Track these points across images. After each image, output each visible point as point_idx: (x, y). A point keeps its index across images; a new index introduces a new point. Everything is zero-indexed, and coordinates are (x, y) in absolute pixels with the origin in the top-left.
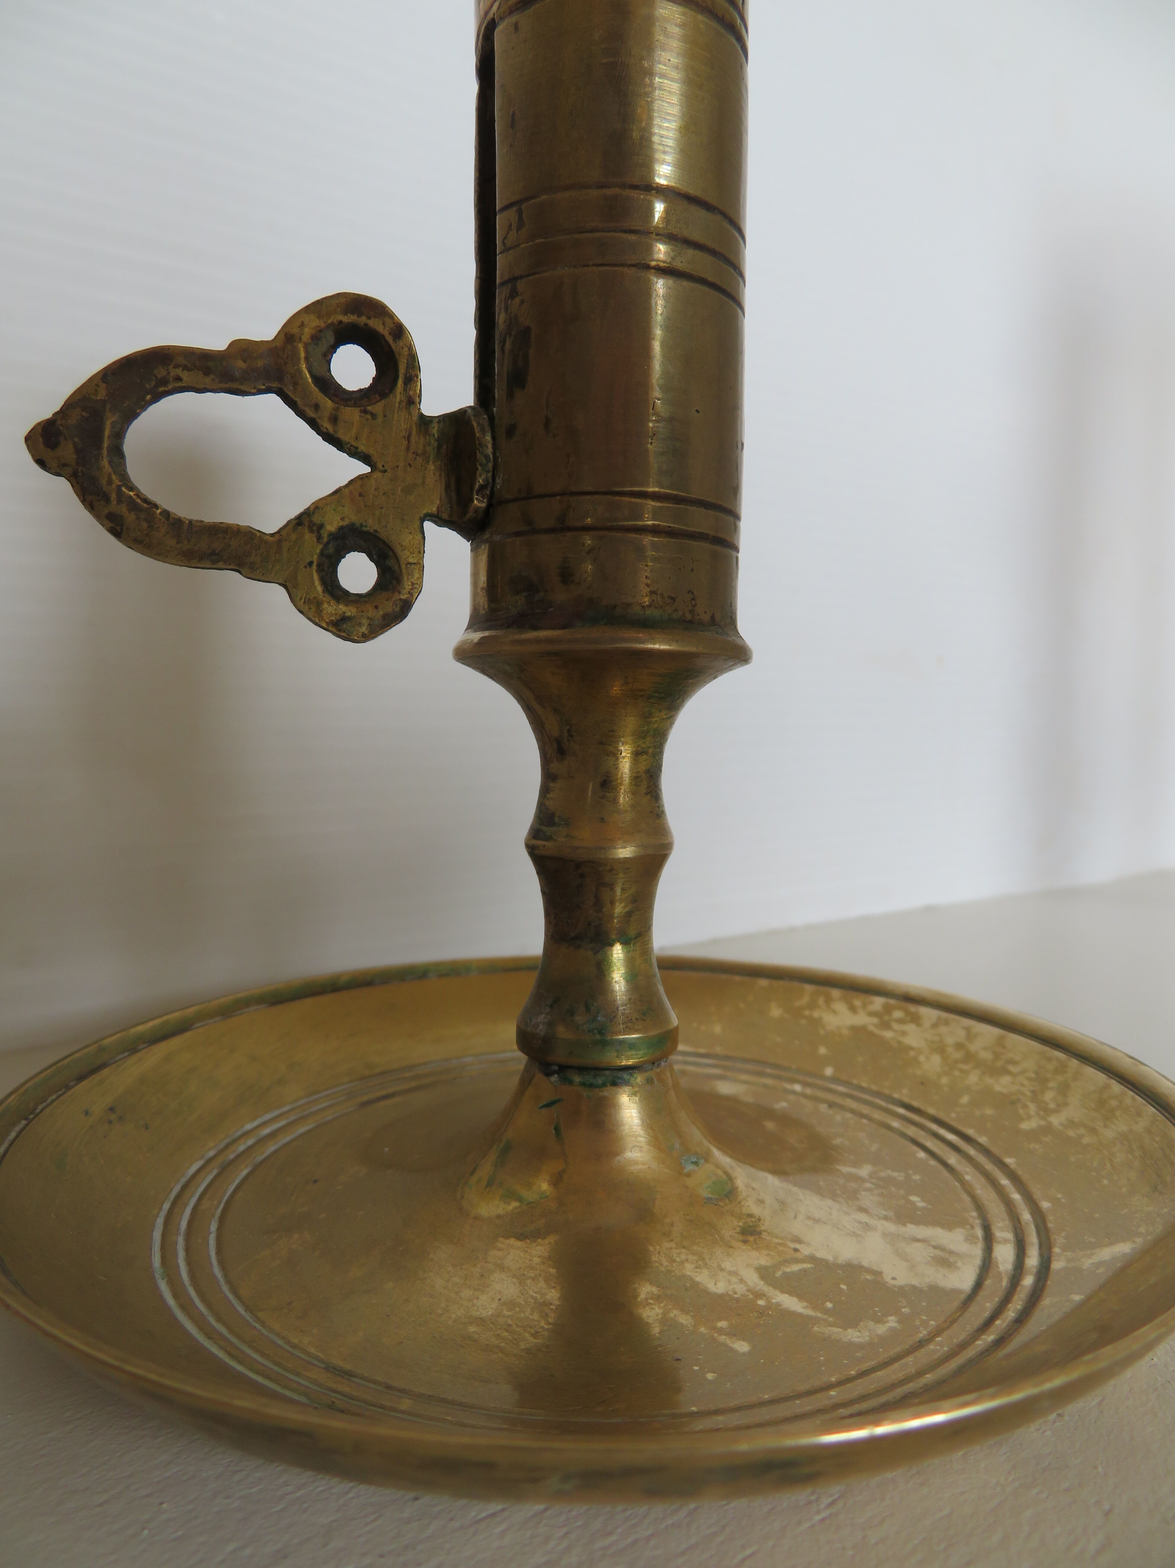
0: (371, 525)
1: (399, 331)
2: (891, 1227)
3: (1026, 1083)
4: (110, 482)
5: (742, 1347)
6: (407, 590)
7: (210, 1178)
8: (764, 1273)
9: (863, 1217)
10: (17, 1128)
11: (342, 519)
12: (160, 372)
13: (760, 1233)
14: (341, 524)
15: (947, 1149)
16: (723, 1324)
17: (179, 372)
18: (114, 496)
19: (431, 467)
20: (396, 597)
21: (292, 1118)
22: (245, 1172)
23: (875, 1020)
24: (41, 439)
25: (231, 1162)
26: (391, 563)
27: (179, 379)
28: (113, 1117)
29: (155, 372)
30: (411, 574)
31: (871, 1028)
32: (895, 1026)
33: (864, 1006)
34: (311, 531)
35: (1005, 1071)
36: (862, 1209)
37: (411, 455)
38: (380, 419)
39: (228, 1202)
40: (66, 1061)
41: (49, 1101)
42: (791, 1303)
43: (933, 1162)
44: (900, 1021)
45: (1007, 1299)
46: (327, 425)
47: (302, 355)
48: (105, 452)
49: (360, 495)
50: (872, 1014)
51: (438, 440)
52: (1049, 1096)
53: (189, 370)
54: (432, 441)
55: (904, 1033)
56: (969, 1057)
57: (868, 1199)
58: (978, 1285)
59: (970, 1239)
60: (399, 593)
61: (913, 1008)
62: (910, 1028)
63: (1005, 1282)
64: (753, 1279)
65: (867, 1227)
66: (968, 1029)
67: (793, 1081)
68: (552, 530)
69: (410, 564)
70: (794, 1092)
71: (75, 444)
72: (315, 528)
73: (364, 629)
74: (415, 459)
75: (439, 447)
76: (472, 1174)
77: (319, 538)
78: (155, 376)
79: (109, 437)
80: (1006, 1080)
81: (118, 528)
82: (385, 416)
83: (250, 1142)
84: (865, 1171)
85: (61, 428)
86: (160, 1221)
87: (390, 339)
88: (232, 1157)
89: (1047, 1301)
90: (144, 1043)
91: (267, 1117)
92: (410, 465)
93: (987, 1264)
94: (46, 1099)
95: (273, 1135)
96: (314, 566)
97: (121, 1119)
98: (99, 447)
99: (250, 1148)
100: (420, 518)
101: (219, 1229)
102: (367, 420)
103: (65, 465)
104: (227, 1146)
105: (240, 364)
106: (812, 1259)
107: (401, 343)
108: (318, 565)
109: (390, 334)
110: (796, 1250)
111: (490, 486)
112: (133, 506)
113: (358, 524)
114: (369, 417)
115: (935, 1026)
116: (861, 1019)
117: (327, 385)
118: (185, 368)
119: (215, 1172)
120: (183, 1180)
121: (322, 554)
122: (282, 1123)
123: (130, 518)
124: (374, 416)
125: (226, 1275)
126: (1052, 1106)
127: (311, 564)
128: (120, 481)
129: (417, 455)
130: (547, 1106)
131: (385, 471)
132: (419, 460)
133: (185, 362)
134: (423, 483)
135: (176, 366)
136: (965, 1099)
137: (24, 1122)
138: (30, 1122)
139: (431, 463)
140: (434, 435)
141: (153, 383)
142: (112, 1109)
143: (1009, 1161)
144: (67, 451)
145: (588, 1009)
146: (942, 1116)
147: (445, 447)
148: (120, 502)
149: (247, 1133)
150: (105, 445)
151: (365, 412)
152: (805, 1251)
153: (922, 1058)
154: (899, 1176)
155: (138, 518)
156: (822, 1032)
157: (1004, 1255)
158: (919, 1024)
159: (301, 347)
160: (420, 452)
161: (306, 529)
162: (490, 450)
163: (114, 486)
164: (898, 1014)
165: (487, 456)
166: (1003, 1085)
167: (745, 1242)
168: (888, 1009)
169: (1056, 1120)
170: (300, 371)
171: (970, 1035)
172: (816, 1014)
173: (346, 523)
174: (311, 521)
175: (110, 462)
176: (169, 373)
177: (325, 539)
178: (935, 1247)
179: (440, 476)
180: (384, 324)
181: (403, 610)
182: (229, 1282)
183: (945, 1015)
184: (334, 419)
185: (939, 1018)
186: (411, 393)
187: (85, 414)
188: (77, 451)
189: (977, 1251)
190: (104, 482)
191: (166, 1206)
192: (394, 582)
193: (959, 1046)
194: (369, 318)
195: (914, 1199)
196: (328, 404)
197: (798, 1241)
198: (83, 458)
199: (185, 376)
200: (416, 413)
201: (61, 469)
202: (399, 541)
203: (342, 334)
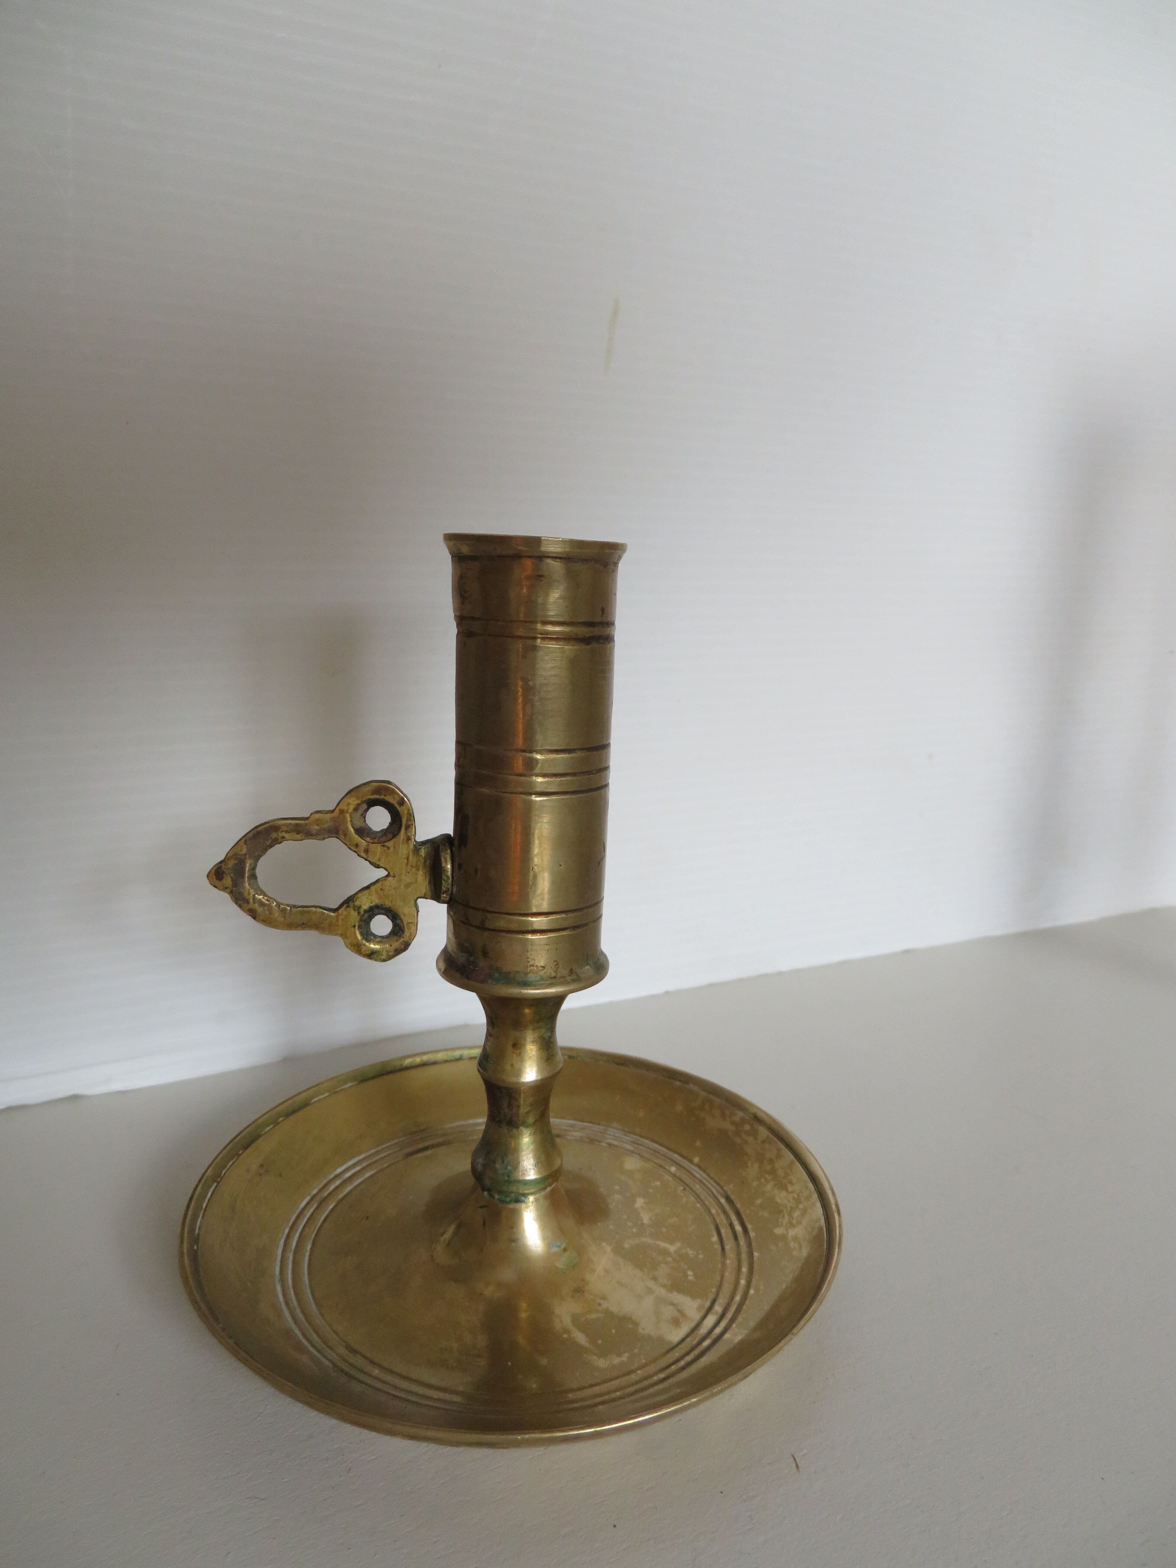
0: (388, 904)
1: (403, 801)
2: (662, 1293)
3: (791, 1200)
4: (249, 894)
6: (408, 936)
7: (312, 1210)
8: (575, 1319)
9: (651, 1284)
10: (212, 1190)
11: (371, 902)
12: (274, 835)
13: (583, 1292)
14: (371, 905)
15: (730, 1235)
17: (284, 834)
18: (251, 900)
19: (421, 873)
20: (401, 940)
21: (364, 1164)
22: (331, 1207)
23: (733, 1128)
24: (214, 876)
25: (325, 1198)
26: (398, 922)
27: (283, 837)
28: (262, 1171)
29: (271, 836)
30: (409, 929)
31: (729, 1134)
32: (743, 1136)
33: (731, 1115)
34: (354, 910)
35: (785, 1188)
36: (655, 1279)
37: (409, 867)
38: (392, 849)
39: (319, 1229)
40: (239, 1137)
41: (228, 1167)
42: (580, 1338)
43: (717, 1247)
44: (747, 1133)
45: (689, 1352)
46: (363, 854)
47: (349, 819)
48: (246, 879)
49: (381, 890)
50: (733, 1122)
51: (425, 858)
52: (796, 1214)
53: (289, 832)
54: (421, 859)
55: (746, 1142)
57: (662, 1271)
58: (682, 1341)
59: (699, 1309)
60: (403, 938)
61: (756, 1125)
62: (751, 1139)
63: (696, 1341)
64: (568, 1321)
65: (650, 1291)
66: (779, 1150)
68: (478, 927)
69: (410, 923)
71: (231, 877)
72: (356, 908)
73: (384, 957)
74: (411, 869)
75: (425, 862)
76: (442, 1235)
77: (359, 913)
78: (271, 838)
79: (248, 871)
80: (783, 1194)
81: (254, 915)
82: (394, 847)
83: (338, 1183)
84: (672, 1248)
85: (224, 870)
86: (282, 1241)
87: (397, 806)
88: (326, 1194)
90: (282, 1116)
91: (350, 1163)
92: (408, 872)
93: (696, 1328)
94: (226, 1166)
95: (351, 1178)
96: (357, 927)
97: (267, 1171)
98: (243, 877)
99: (337, 1188)
100: (414, 900)
101: (311, 1249)
102: (384, 850)
103: (226, 888)
104: (324, 1187)
105: (316, 827)
106: (607, 1312)
107: (403, 808)
108: (359, 927)
109: (397, 803)
110: (600, 1304)
111: (450, 891)
112: (261, 904)
113: (379, 904)
114: (386, 848)
115: (764, 1142)
116: (726, 1124)
117: (363, 831)
118: (287, 832)
119: (315, 1205)
120: (298, 1211)
121: (361, 920)
122: (358, 1168)
123: (260, 910)
124: (388, 848)
125: (310, 1281)
126: (794, 1222)
127: (354, 926)
128: (254, 892)
129: (413, 867)
130: (482, 1207)
131: (394, 876)
132: (414, 869)
133: (286, 829)
134: (416, 882)
135: (282, 832)
136: (758, 1202)
137: (215, 1184)
138: (218, 1183)
139: (420, 871)
140: (422, 856)
141: (270, 842)
142: (262, 1166)
143: (756, 1254)
144: (227, 881)
145: (503, 1162)
146: (742, 1211)
147: (428, 861)
148: (254, 903)
149: (336, 1177)
150: (247, 876)
151: (384, 846)
152: (605, 1305)
153: (749, 1164)
154: (691, 1253)
155: (264, 909)
156: (702, 1129)
157: (710, 1320)
158: (756, 1139)
159: (348, 815)
160: (414, 865)
161: (352, 910)
162: (449, 873)
163: (251, 895)
165: (448, 877)
166: (780, 1197)
167: (573, 1297)
168: (742, 1122)
169: (792, 1233)
170: (347, 828)
172: (702, 1114)
173: (374, 904)
174: (354, 905)
175: (249, 884)
176: (278, 835)
177: (362, 913)
178: (678, 1311)
179: (426, 877)
180: (394, 798)
181: (406, 946)
182: (311, 1286)
183: (771, 1136)
184: (366, 851)
186: (409, 834)
187: (236, 862)
188: (232, 880)
189: (698, 1317)
190: (246, 894)
191: (287, 1231)
192: (401, 932)
194: (385, 796)
195: (690, 1273)
196: (363, 843)
197: (604, 1298)
198: (235, 883)
199: (287, 836)
200: (412, 844)
201: (225, 889)
202: (405, 911)
203: (372, 803)
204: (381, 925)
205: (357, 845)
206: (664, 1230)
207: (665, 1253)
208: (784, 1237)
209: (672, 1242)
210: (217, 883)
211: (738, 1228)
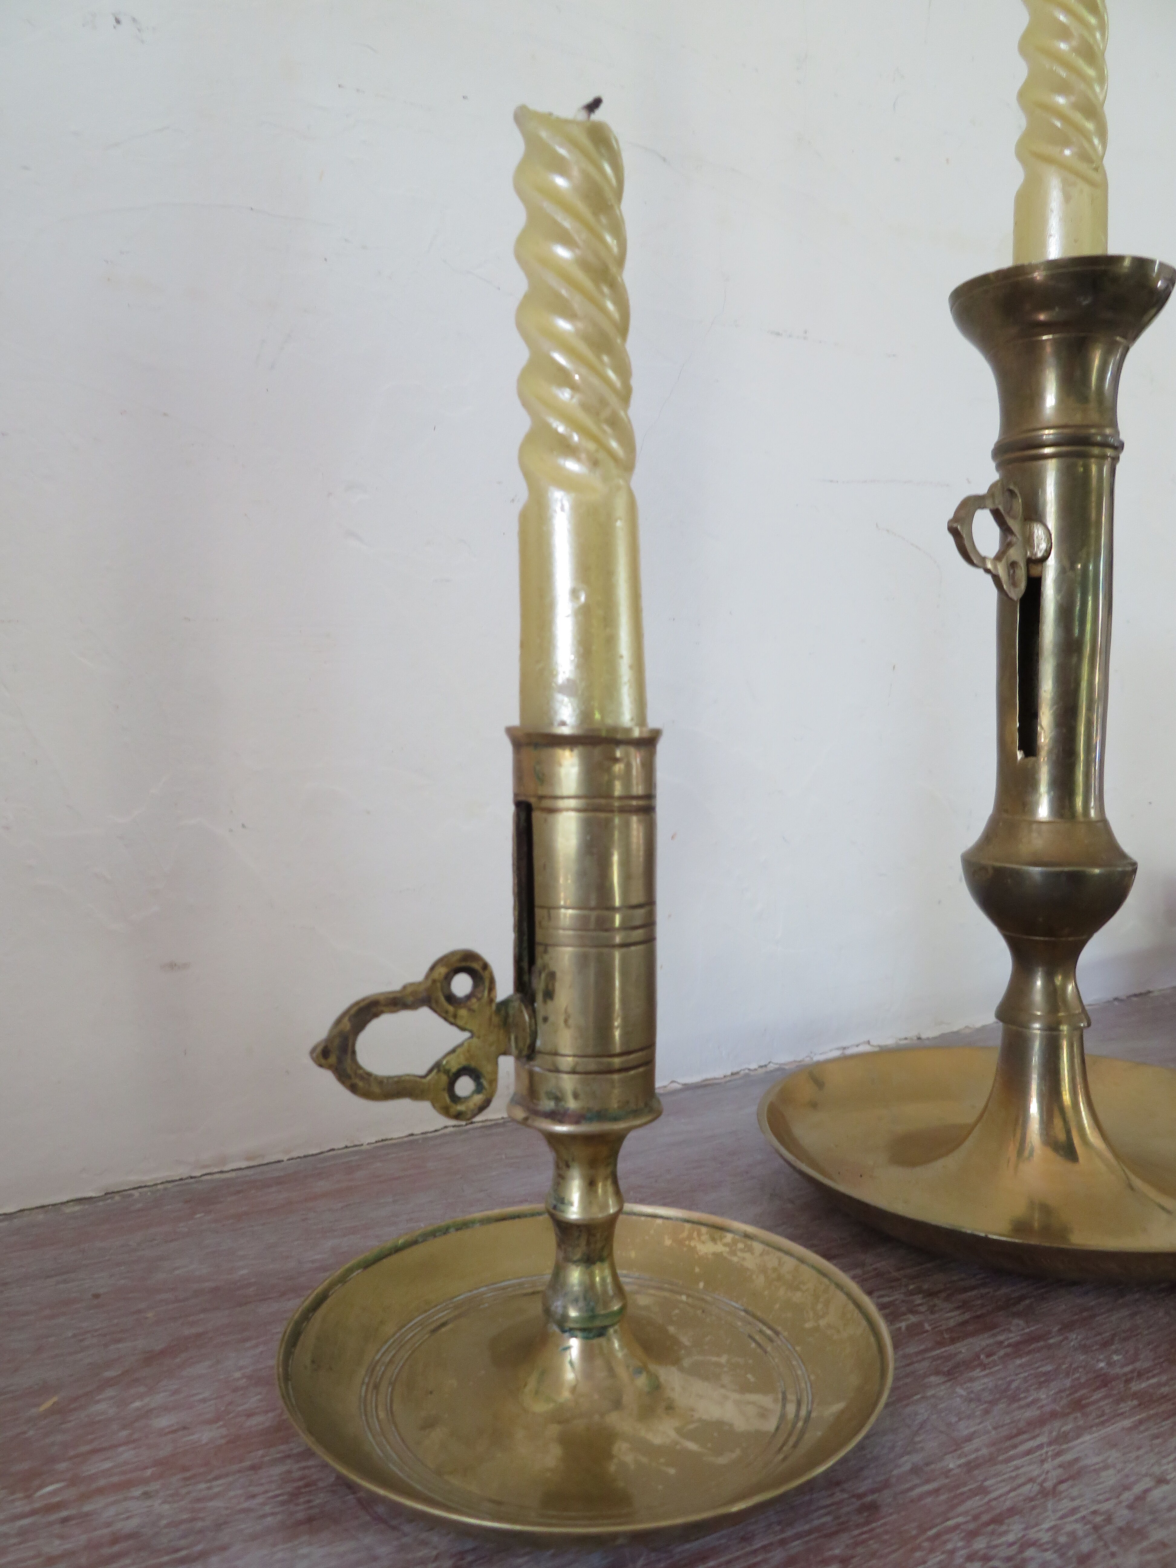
0: (471, 1064)
1: (486, 966)
2: (737, 1396)
4: (350, 1067)
5: (672, 1471)
6: (489, 1093)
8: (678, 1431)
9: (723, 1391)
13: (674, 1408)
14: (457, 1067)
15: (765, 1339)
16: (662, 1460)
18: (352, 1074)
19: (502, 1031)
20: (484, 1098)
23: (727, 1249)
24: (319, 1053)
26: (482, 1079)
27: (381, 1011)
29: (370, 1010)
30: (490, 1085)
31: (725, 1254)
32: (739, 1254)
33: (721, 1239)
34: (443, 1073)
35: (797, 1289)
36: (723, 1386)
37: (492, 1027)
38: (477, 1011)
42: (692, 1446)
43: (759, 1350)
44: (742, 1250)
45: (790, 1435)
46: (452, 1020)
48: (348, 1053)
49: (466, 1051)
50: (725, 1245)
51: (505, 1017)
52: (820, 1306)
53: (387, 1005)
54: (502, 1018)
55: (744, 1259)
56: (780, 1278)
57: (726, 1379)
58: (777, 1428)
59: (775, 1401)
60: (486, 1094)
61: (749, 1242)
62: (747, 1255)
63: (790, 1426)
64: (673, 1434)
65: (725, 1397)
67: (681, 1294)
68: (569, 1073)
69: (491, 1077)
70: (682, 1302)
71: (336, 1055)
72: (444, 1071)
74: (494, 1029)
75: (505, 1020)
78: (372, 1012)
79: (349, 1046)
80: (799, 1294)
81: (355, 1090)
84: (723, 1359)
85: (328, 1048)
87: (481, 969)
89: (807, 1436)
92: (491, 1032)
93: (783, 1417)
96: (444, 1091)
98: (345, 1052)
100: (496, 1056)
102: (469, 1014)
105: (410, 999)
106: (700, 1420)
107: (485, 972)
108: (447, 1090)
109: (481, 966)
110: (692, 1416)
112: (362, 1078)
113: (466, 1065)
114: (471, 1011)
115: (761, 1255)
116: (719, 1248)
117: (451, 998)
118: (384, 1006)
121: (448, 1084)
123: (361, 1084)
124: (474, 1011)
126: (821, 1313)
128: (355, 1066)
130: (564, 1349)
131: (477, 1035)
132: (496, 1029)
133: (384, 1003)
134: (498, 1040)
135: (381, 1006)
136: (777, 1306)
139: (502, 1029)
140: (503, 1015)
141: (370, 1016)
144: (333, 1059)
146: (765, 1318)
148: (354, 1078)
150: (348, 1050)
151: (470, 1009)
152: (697, 1416)
153: (754, 1277)
154: (741, 1361)
155: (365, 1083)
156: (696, 1257)
157: (791, 1408)
158: (753, 1253)
160: (496, 1025)
163: (353, 1070)
164: (741, 1246)
166: (797, 1297)
167: (668, 1414)
168: (735, 1242)
169: (822, 1323)
170: (437, 993)
171: (781, 1264)
172: (692, 1244)
173: (460, 1065)
174: (442, 1068)
175: (350, 1058)
176: (376, 1010)
178: (759, 1407)
179: (506, 1035)
180: (478, 964)
181: (489, 1101)
183: (767, 1248)
185: (764, 1250)
186: (492, 994)
187: (341, 1040)
188: (337, 1058)
189: (778, 1407)
190: (349, 1070)
192: (482, 1090)
193: (775, 1270)
194: (471, 962)
195: (749, 1376)
196: (451, 1009)
197: (693, 1410)
198: (340, 1061)
199: (384, 1009)
200: (494, 1006)
201: (330, 1067)
202: (486, 1068)
203: (457, 971)
204: (464, 1086)
205: (447, 1012)
206: (706, 1347)
207: (718, 1365)
208: (817, 1329)
209: (719, 1355)
210: (323, 1061)
211: (769, 1332)
